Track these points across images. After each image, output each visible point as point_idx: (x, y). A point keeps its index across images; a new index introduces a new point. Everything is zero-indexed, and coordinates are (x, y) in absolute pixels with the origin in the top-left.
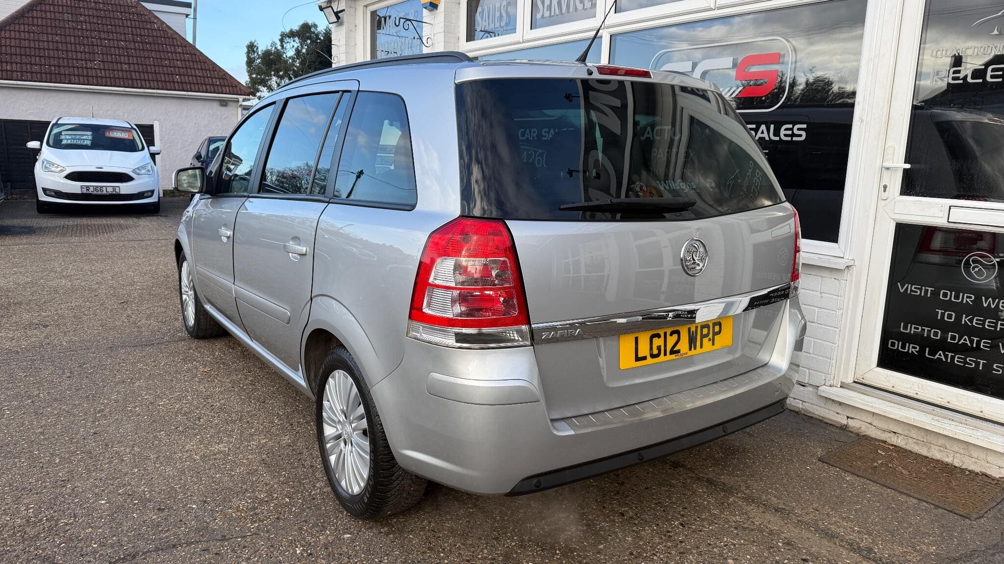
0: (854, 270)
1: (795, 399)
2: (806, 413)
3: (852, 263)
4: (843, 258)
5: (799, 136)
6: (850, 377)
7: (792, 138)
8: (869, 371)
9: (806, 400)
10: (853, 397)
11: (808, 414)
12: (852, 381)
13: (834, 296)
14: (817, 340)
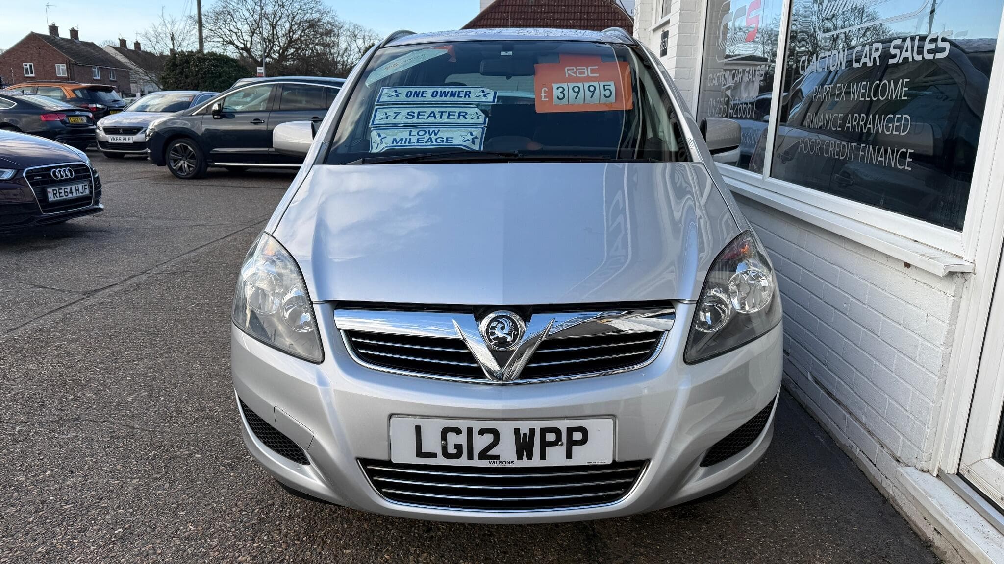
0: (972, 280)
1: (887, 478)
2: (894, 505)
3: (969, 269)
4: (962, 258)
5: (943, 50)
6: (953, 462)
7: (934, 57)
8: (978, 461)
9: (896, 484)
10: (931, 497)
11: (896, 507)
12: (954, 470)
13: (940, 322)
14: (915, 391)
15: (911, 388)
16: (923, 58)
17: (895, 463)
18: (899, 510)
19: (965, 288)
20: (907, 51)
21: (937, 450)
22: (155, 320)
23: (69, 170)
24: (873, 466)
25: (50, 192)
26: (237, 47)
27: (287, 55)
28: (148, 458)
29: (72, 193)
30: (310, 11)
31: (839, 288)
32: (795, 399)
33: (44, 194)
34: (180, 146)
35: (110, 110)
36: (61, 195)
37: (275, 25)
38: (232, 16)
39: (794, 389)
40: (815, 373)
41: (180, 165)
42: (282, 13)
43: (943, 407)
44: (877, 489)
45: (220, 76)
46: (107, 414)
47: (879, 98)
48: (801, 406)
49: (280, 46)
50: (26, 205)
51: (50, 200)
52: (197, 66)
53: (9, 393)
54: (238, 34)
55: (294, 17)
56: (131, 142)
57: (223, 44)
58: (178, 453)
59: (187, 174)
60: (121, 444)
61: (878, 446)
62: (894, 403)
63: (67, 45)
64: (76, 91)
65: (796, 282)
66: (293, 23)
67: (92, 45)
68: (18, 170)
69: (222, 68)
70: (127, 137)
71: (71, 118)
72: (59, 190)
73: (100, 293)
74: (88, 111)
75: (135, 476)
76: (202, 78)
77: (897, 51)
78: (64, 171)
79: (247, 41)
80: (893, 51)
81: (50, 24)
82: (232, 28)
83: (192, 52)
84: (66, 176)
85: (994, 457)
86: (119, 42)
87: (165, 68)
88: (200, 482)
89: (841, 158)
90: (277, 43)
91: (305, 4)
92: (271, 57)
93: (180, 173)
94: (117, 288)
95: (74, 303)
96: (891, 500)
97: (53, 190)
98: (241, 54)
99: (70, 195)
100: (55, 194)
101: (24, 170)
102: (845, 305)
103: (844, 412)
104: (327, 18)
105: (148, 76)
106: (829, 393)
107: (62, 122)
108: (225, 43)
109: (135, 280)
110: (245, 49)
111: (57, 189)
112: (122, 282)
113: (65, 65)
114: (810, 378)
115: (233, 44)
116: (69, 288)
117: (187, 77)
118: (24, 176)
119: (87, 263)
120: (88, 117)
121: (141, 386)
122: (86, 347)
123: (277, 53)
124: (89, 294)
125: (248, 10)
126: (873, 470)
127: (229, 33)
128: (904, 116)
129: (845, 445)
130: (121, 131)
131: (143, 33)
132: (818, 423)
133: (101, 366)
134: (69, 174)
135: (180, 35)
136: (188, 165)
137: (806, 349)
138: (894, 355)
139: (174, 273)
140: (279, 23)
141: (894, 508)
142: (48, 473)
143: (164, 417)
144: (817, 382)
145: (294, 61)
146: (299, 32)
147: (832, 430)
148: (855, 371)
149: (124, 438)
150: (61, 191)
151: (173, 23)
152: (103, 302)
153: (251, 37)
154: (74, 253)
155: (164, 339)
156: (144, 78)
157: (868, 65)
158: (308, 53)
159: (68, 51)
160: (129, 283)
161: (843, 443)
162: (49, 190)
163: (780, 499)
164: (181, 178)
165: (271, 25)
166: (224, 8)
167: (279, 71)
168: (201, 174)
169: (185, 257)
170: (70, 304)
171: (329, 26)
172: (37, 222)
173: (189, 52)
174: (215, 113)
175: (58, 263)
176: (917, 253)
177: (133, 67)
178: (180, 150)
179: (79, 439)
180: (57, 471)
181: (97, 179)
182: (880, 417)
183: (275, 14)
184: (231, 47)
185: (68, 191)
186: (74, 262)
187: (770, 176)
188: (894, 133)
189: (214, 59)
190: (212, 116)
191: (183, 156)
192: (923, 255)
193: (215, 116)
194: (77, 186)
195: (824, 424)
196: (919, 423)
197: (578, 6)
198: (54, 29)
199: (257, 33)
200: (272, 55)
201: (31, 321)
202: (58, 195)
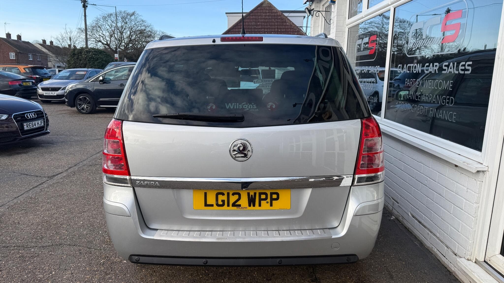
0: (487, 174)
1: (451, 263)
2: (455, 275)
3: (486, 169)
4: (482, 164)
5: (468, 70)
6: (482, 256)
7: (464, 72)
8: (494, 256)
9: (455, 265)
10: (474, 272)
11: (456, 276)
12: (483, 260)
13: (474, 193)
14: (463, 223)
15: (461, 222)
16: (459, 72)
17: (454, 256)
18: (458, 278)
19: (484, 178)
20: (451, 68)
21: (475, 250)
22: (87, 191)
23: (34, 114)
24: (444, 257)
25: (25, 125)
26: (103, 43)
27: (129, 47)
28: (101, 263)
29: (35, 125)
30: (140, 25)
31: (423, 174)
32: (402, 224)
33: (22, 126)
34: (83, 97)
35: (43, 78)
36: (30, 126)
37: (123, 32)
38: (100, 28)
39: (402, 220)
40: (412, 212)
41: (82, 107)
42: (126, 27)
43: (476, 231)
44: (446, 268)
45: (97, 60)
46: (75, 241)
47: (438, 88)
48: (406, 228)
49: (125, 43)
50: (13, 132)
51: (25, 129)
52: (86, 55)
53: (23, 231)
54: (103, 37)
55: (132, 28)
56: (55, 95)
57: (96, 42)
58: (115, 260)
59: (86, 111)
60: (86, 257)
61: (446, 248)
62: (453, 228)
63: (16, 43)
64: (26, 69)
65: (401, 169)
66: (132, 31)
67: (28, 43)
68: (10, 115)
69: (98, 55)
70: (53, 92)
71: (24, 83)
72: (29, 124)
73: (56, 177)
74: (33, 79)
75: (97, 273)
76: (89, 61)
77: (446, 68)
78: (32, 114)
79: (108, 41)
80: (444, 68)
81: (7, 33)
82: (100, 34)
83: (83, 48)
84: (33, 117)
85: (501, 254)
86: (42, 41)
87: (69, 56)
88: (129, 275)
89: (420, 113)
90: (123, 41)
91: (138, 22)
92: (120, 48)
93: (82, 111)
94: (64, 174)
95: (44, 182)
96: (453, 273)
97: (27, 124)
98: (105, 47)
99: (35, 126)
100: (27, 126)
101: (12, 115)
102: (426, 182)
103: (428, 231)
104: (148, 29)
105: (58, 59)
106: (420, 222)
107: (20, 85)
108: (96, 41)
109: (72, 169)
110: (107, 44)
111: (28, 123)
112: (65, 171)
113: (14, 53)
114: (410, 215)
115: (101, 42)
116: (39, 175)
117: (80, 60)
118: (12, 117)
119: (45, 161)
120: (32, 82)
121: (88, 226)
122: (56, 206)
123: (123, 46)
124: (51, 177)
125: (109, 25)
126: (443, 259)
127: (99, 36)
128: (451, 97)
129: (429, 247)
130: (50, 89)
131: (56, 37)
132: (415, 236)
133: (66, 216)
134: (34, 116)
135: (74, 38)
136: (86, 107)
137: (407, 201)
138: (452, 206)
139: (91, 166)
140: (124, 31)
141: (455, 277)
142: (53, 273)
143: (104, 242)
144: (413, 217)
145: (132, 50)
146: (134, 36)
147: (422, 239)
148: (433, 212)
149: (86, 253)
150: (30, 124)
151: (71, 32)
152: (58, 182)
153: (110, 38)
154: (38, 156)
155: (94, 201)
156: (56, 60)
157: (432, 72)
158: (139, 46)
159: (16, 46)
160: (69, 171)
161: (428, 246)
162: (25, 124)
163: (403, 274)
164: (83, 113)
165: (120, 32)
166: (97, 24)
167: (124, 55)
168: (93, 111)
169: (94, 157)
170: (42, 183)
171: (150, 33)
172: (19, 140)
173: (81, 48)
174: (101, 81)
175: (31, 161)
176: (461, 161)
177: (50, 54)
178: (82, 99)
179: (64, 255)
180: (58, 272)
181: (47, 118)
182: (446, 235)
183: (122, 27)
184: (100, 43)
185: (34, 124)
186: (38, 160)
187: (385, 118)
188: (446, 104)
189: (94, 51)
190: (99, 82)
191: (84, 102)
192: (464, 162)
193: (101, 83)
194: (38, 121)
195: (418, 237)
196: (466, 238)
197: (276, 25)
198: (9, 35)
199: (113, 37)
200: (121, 47)
201: (25, 193)
202: (29, 126)
